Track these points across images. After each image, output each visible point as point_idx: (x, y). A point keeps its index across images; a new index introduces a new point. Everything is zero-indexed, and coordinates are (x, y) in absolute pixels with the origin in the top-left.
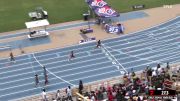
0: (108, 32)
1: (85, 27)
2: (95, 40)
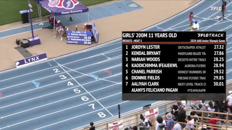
2: (46, 59)
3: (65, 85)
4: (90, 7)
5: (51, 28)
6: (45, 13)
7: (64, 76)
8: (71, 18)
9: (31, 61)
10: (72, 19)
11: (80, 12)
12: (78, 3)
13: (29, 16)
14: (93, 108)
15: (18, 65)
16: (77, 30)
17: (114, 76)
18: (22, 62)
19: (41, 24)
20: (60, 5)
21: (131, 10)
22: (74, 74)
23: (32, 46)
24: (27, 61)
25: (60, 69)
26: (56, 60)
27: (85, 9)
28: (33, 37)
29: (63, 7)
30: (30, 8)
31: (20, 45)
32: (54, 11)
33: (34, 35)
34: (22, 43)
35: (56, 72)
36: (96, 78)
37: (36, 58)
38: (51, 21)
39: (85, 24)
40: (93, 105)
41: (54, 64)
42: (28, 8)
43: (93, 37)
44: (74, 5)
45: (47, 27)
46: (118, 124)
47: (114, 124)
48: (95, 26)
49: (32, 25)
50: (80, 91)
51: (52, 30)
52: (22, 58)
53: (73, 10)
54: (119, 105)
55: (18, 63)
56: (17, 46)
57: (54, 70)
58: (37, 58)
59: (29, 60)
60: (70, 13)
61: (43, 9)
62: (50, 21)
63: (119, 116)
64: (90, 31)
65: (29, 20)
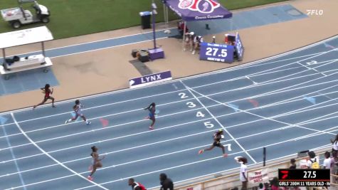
0: (204, 58)
1: (145, 45)
2: (170, 78)
3: (192, 116)
4: (234, 12)
5: (180, 37)
6: (173, 17)
7: (192, 104)
8: (207, 25)
9: (150, 81)
10: (209, 26)
11: (220, 18)
12: (219, 5)
13: (152, 20)
14: (229, 149)
15: (133, 85)
16: (214, 42)
17: (261, 107)
18: (137, 81)
19: (167, 31)
20: (194, 7)
21: (291, 19)
22: (205, 102)
23: (153, 59)
24: (145, 80)
25: (188, 93)
26: (184, 82)
27: (226, 13)
28: (155, 48)
29: (197, 9)
30: (154, 9)
31: (136, 58)
32: (186, 15)
33: (157, 46)
34: (139, 55)
35: (182, 97)
36: (236, 109)
37: (156, 77)
38: (181, 28)
39: (227, 35)
40: (229, 145)
41: (180, 86)
42: (152, 9)
43: (235, 53)
44: (213, 8)
45: (174, 35)
46: (262, 174)
47: (256, 173)
48: (239, 38)
49: (154, 33)
50: (212, 126)
51: (180, 40)
52: (138, 75)
53: (211, 14)
54: (265, 149)
55: (132, 82)
56: (132, 59)
57: (180, 94)
58: (159, 77)
59: (148, 79)
60: (207, 19)
61: (171, 12)
62: (179, 28)
63: (264, 163)
64: (233, 44)
65: (152, 25)
